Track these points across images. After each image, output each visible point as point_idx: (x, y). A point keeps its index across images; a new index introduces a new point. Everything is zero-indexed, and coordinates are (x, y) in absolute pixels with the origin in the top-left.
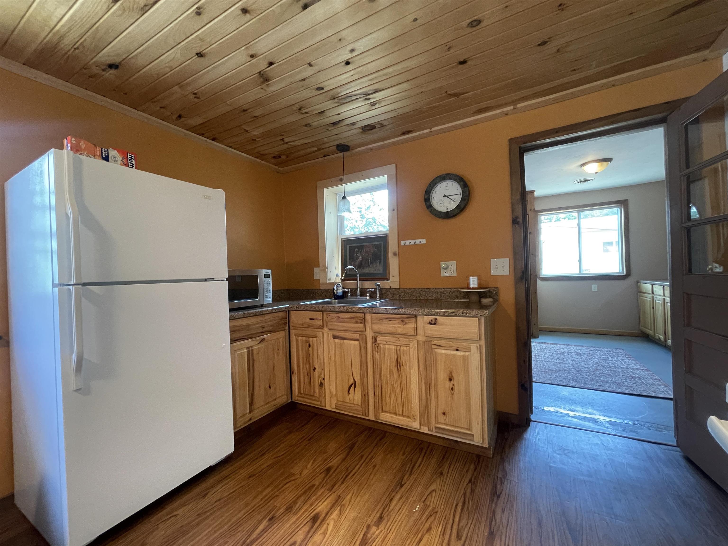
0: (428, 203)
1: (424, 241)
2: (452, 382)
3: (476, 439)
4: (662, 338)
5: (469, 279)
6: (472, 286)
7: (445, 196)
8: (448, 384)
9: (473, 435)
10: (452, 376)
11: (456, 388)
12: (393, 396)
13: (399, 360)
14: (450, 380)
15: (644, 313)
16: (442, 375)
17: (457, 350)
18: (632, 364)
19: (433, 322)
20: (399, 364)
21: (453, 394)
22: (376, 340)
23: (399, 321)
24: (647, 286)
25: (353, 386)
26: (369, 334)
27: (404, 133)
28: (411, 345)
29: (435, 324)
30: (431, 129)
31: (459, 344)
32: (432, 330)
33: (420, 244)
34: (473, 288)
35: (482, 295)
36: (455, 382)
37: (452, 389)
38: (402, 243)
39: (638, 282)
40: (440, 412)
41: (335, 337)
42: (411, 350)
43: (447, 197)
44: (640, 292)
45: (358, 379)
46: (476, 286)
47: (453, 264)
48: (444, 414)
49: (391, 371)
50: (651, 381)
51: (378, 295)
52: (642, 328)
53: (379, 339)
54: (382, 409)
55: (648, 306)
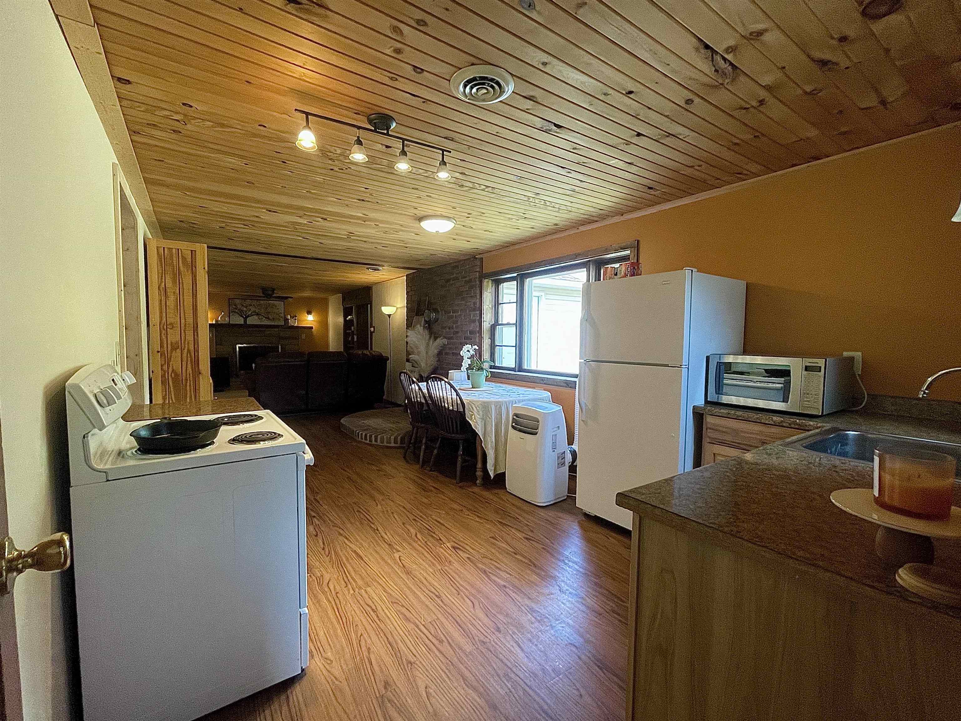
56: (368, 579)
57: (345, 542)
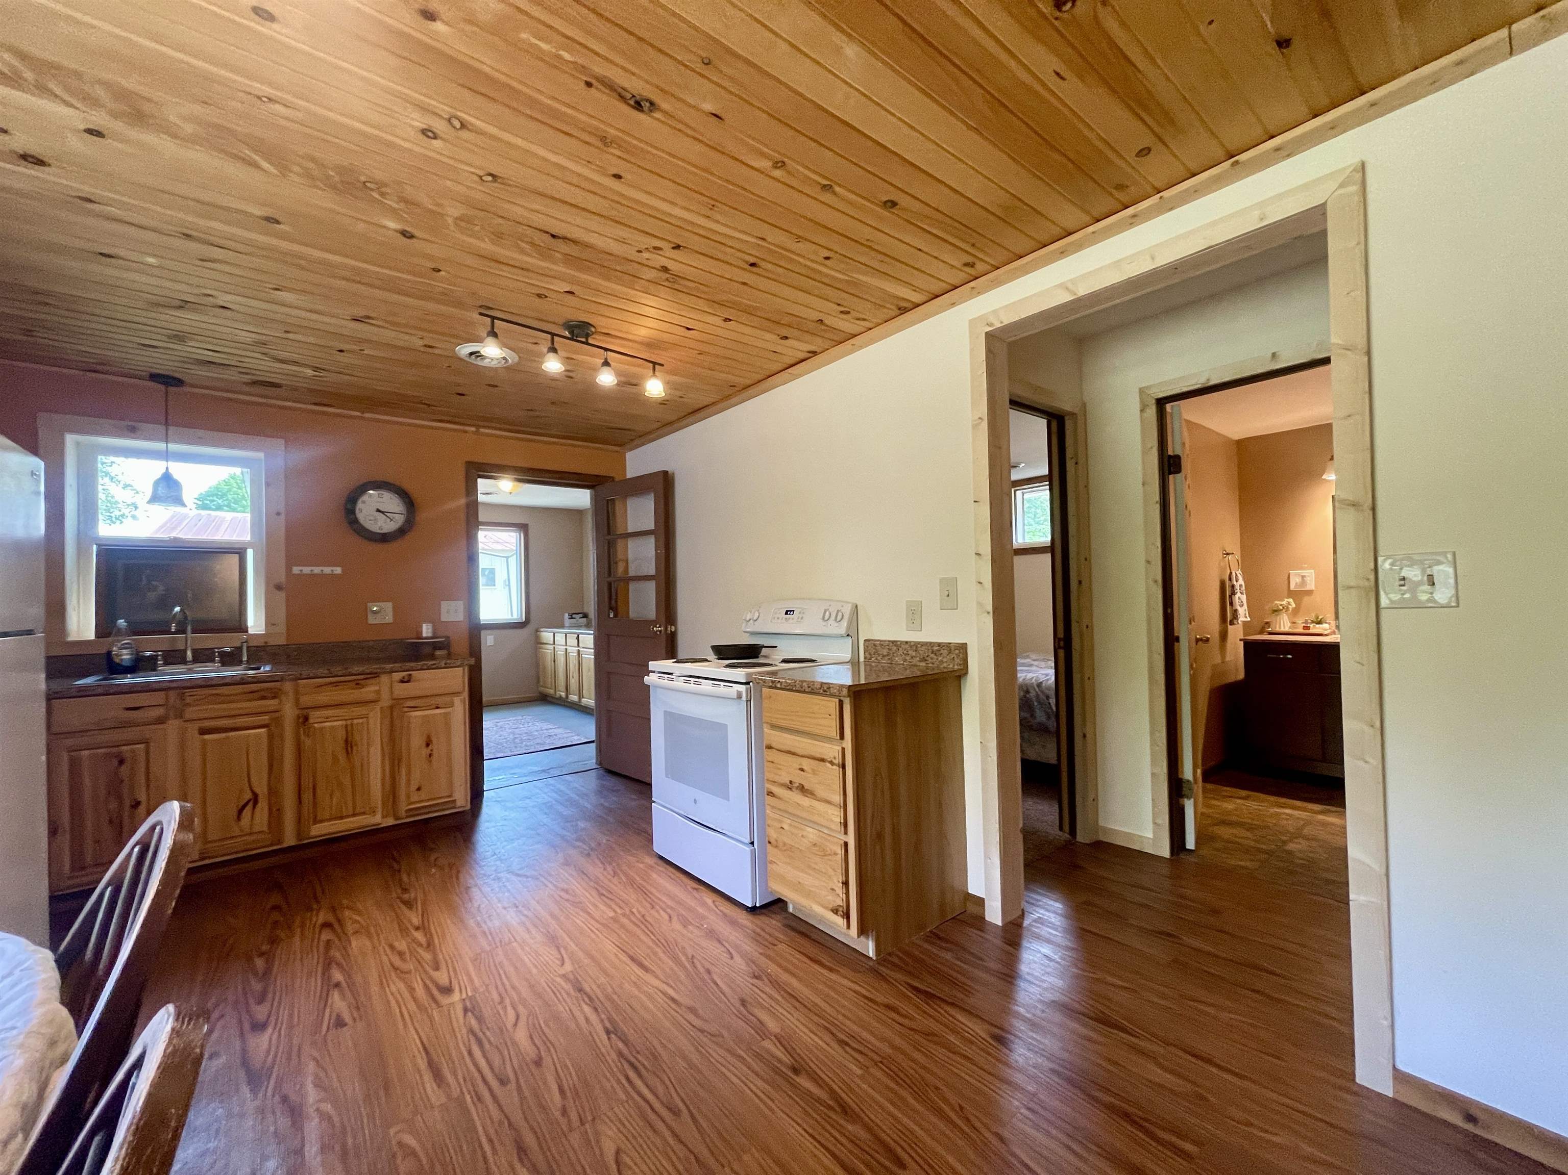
0: (352, 516)
1: (338, 570)
2: (430, 747)
3: (459, 804)
4: (563, 694)
5: (421, 627)
6: (424, 635)
7: (378, 511)
8: (425, 751)
9: (454, 801)
10: (431, 741)
11: (435, 753)
12: (337, 794)
13: (350, 739)
14: (428, 745)
15: (544, 668)
16: (417, 741)
17: (437, 708)
18: (545, 726)
19: (406, 680)
20: (349, 745)
21: (430, 762)
22: (306, 719)
23: (353, 684)
24: (547, 635)
25: (251, 804)
26: (289, 712)
27: (316, 404)
28: (371, 714)
29: (408, 681)
30: (363, 413)
31: (439, 701)
32: (402, 690)
33: (333, 576)
34: (426, 638)
35: (436, 646)
36: (434, 746)
37: (430, 755)
38: (296, 570)
39: (537, 631)
40: (414, 787)
41: (203, 732)
42: (371, 721)
43: (383, 512)
44: (538, 642)
45: (262, 789)
46: (430, 635)
47: (388, 606)
48: (419, 789)
49: (335, 759)
50: (565, 735)
51: (245, 658)
52: (541, 689)
53: (314, 716)
54: (315, 817)
55: (549, 659)
56: (615, 926)
57: (674, 989)
